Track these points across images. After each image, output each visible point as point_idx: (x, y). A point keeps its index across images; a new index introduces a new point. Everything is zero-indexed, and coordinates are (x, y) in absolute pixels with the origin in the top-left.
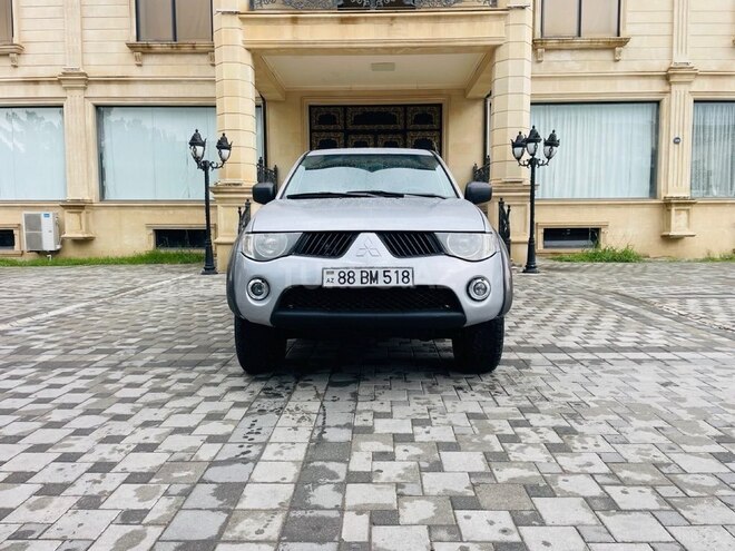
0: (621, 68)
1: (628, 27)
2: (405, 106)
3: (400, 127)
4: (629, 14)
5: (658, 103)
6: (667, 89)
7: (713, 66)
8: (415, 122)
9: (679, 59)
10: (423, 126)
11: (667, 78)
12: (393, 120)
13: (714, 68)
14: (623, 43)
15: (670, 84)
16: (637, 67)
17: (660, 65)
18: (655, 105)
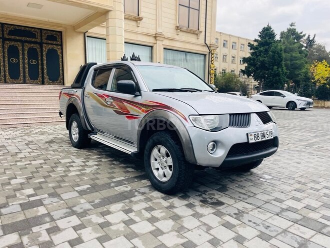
0: (139, 30)
1: (142, 13)
2: (41, 29)
3: (39, 40)
4: (142, 7)
5: (152, 47)
6: (155, 42)
7: (169, 35)
8: (47, 39)
9: (159, 30)
10: (52, 42)
11: (155, 37)
12: (34, 36)
13: (170, 37)
14: (141, 19)
15: (156, 40)
16: (145, 31)
17: (153, 32)
18: (150, 48)
